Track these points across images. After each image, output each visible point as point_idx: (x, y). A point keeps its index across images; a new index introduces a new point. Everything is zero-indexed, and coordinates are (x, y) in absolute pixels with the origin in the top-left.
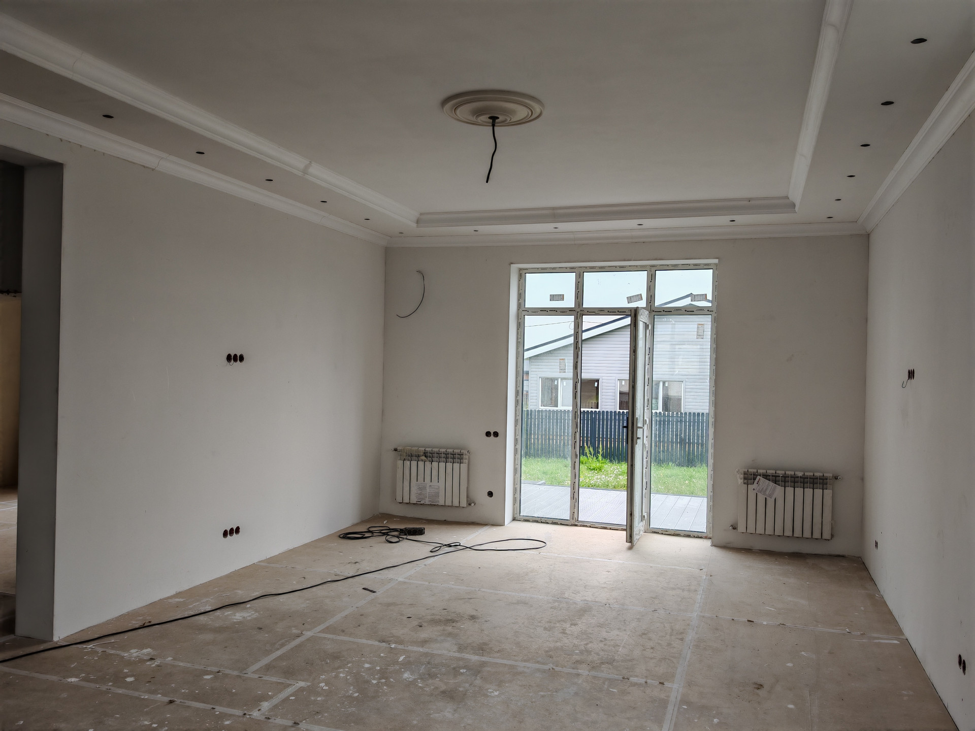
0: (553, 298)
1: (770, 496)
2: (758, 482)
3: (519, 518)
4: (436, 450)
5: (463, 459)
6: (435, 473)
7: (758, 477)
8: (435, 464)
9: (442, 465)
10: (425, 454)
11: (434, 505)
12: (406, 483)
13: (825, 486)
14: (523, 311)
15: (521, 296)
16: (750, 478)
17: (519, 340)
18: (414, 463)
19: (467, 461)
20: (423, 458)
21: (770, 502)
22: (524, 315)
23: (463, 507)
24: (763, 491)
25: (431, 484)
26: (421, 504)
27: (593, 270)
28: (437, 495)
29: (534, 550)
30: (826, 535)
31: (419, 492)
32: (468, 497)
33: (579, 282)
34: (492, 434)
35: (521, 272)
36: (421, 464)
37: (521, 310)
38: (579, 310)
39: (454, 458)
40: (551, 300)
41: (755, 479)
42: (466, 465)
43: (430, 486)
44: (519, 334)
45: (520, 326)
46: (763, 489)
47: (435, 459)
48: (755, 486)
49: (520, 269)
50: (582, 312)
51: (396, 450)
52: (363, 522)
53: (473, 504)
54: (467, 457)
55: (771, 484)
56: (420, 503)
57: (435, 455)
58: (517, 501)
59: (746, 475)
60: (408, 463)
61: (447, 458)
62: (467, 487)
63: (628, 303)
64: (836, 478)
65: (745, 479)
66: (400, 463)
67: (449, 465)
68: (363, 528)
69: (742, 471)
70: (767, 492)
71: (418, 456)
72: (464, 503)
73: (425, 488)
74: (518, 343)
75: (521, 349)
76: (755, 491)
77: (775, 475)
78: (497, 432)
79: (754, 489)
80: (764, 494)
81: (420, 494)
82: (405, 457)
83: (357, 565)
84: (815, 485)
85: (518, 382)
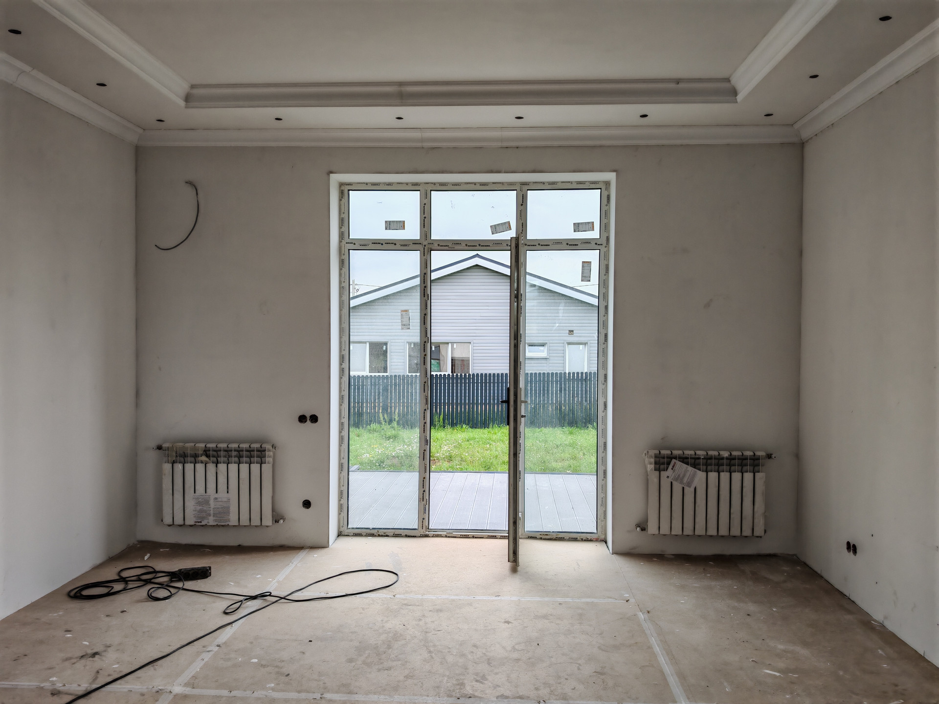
0: (389, 225)
1: (689, 485)
2: (673, 466)
3: (346, 532)
4: (223, 446)
5: (265, 457)
6: (222, 479)
7: (674, 461)
8: (222, 467)
9: (233, 467)
10: (206, 452)
11: (223, 526)
12: (178, 496)
13: (756, 468)
14: (349, 245)
15: (344, 221)
16: (662, 462)
17: (343, 285)
18: (189, 467)
19: (271, 460)
20: (204, 458)
21: (689, 491)
22: (349, 250)
23: (267, 526)
24: (679, 479)
25: (216, 496)
26: (203, 526)
27: (443, 187)
28: (226, 511)
29: (384, 591)
30: (759, 531)
31: (199, 508)
32: (273, 510)
33: (425, 204)
34: (308, 418)
35: (343, 188)
36: (200, 467)
37: (344, 242)
38: (426, 243)
39: (251, 457)
40: (386, 229)
41: (669, 464)
42: (271, 465)
43: (216, 499)
44: (343, 275)
45: (344, 263)
46: (679, 476)
47: (221, 459)
48: (669, 472)
49: (341, 184)
50: (431, 246)
51: (159, 448)
52: (112, 560)
53: (281, 521)
54: (271, 454)
55: (690, 469)
56: (200, 524)
57: (222, 453)
58: (344, 509)
59: (658, 459)
60: (180, 466)
61: (240, 457)
62: (272, 497)
63: (493, 234)
64: (769, 456)
65: (656, 463)
66: (167, 467)
67: (244, 467)
68: (110, 573)
69: (653, 452)
70: (685, 480)
71: (195, 456)
72: (268, 520)
73: (207, 502)
74: (341, 289)
75: (345, 298)
76: (670, 480)
77: (694, 456)
78: (315, 415)
79: (668, 477)
80: (681, 482)
81: (201, 511)
82: (174, 459)
83: (97, 663)
84: (745, 468)
85: (343, 343)
